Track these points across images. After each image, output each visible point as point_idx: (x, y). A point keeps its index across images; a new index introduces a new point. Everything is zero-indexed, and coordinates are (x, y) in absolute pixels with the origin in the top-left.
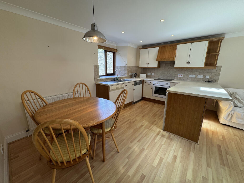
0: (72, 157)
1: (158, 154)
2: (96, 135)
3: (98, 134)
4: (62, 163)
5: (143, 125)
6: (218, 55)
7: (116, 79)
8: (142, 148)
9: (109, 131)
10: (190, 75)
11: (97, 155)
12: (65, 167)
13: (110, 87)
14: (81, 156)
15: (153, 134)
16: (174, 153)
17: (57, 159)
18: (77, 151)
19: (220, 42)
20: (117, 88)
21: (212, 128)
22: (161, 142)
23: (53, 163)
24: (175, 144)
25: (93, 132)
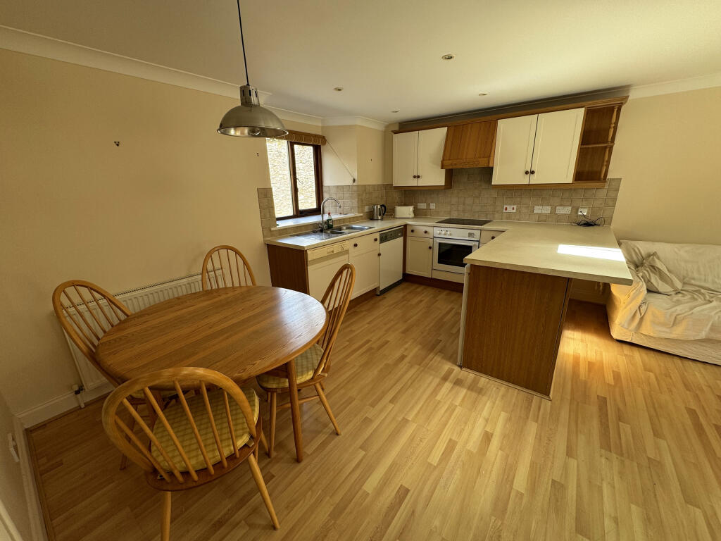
0: (210, 459)
1: (444, 432)
2: (275, 394)
3: (279, 391)
4: (186, 473)
5: (406, 356)
6: (611, 148)
7: (325, 226)
8: (401, 418)
9: (309, 381)
10: (536, 207)
11: (280, 446)
12: (194, 485)
13: (309, 252)
14: (234, 454)
15: (431, 377)
16: (486, 426)
17: (173, 467)
18: (225, 440)
19: (616, 110)
20: (328, 253)
21: (589, 352)
22: (453, 400)
23: (161, 476)
24: (489, 402)
25: (265, 385)
